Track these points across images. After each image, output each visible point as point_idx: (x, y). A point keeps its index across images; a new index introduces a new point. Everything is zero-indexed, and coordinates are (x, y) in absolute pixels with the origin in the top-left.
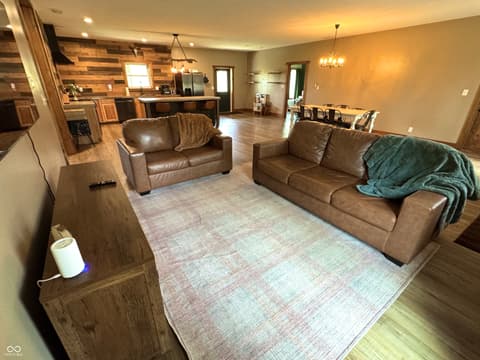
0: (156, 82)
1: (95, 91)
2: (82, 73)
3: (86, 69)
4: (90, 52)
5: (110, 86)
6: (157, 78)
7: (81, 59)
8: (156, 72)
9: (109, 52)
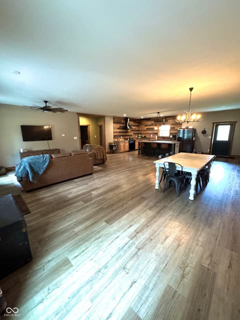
0: (171, 134)
1: (147, 137)
2: (144, 130)
3: (145, 129)
4: (149, 123)
5: (152, 135)
6: (172, 132)
7: (146, 126)
8: (172, 129)
9: (155, 122)
